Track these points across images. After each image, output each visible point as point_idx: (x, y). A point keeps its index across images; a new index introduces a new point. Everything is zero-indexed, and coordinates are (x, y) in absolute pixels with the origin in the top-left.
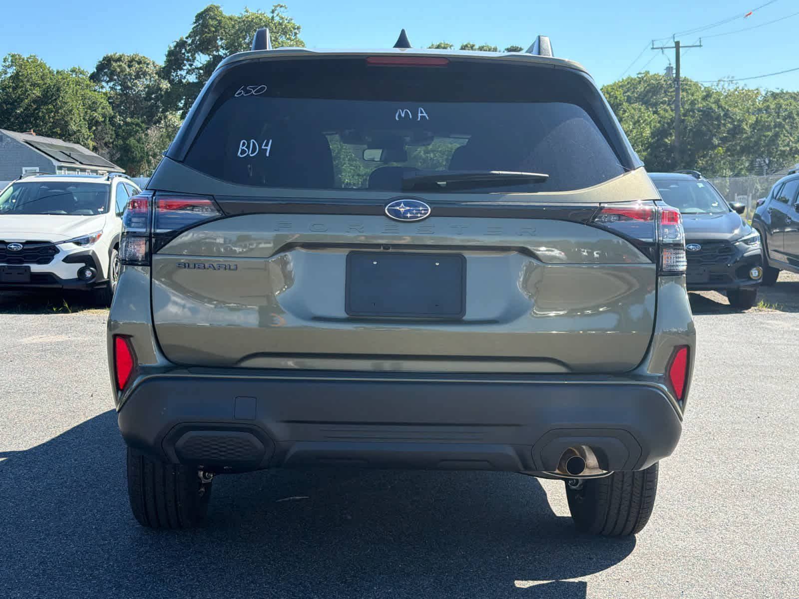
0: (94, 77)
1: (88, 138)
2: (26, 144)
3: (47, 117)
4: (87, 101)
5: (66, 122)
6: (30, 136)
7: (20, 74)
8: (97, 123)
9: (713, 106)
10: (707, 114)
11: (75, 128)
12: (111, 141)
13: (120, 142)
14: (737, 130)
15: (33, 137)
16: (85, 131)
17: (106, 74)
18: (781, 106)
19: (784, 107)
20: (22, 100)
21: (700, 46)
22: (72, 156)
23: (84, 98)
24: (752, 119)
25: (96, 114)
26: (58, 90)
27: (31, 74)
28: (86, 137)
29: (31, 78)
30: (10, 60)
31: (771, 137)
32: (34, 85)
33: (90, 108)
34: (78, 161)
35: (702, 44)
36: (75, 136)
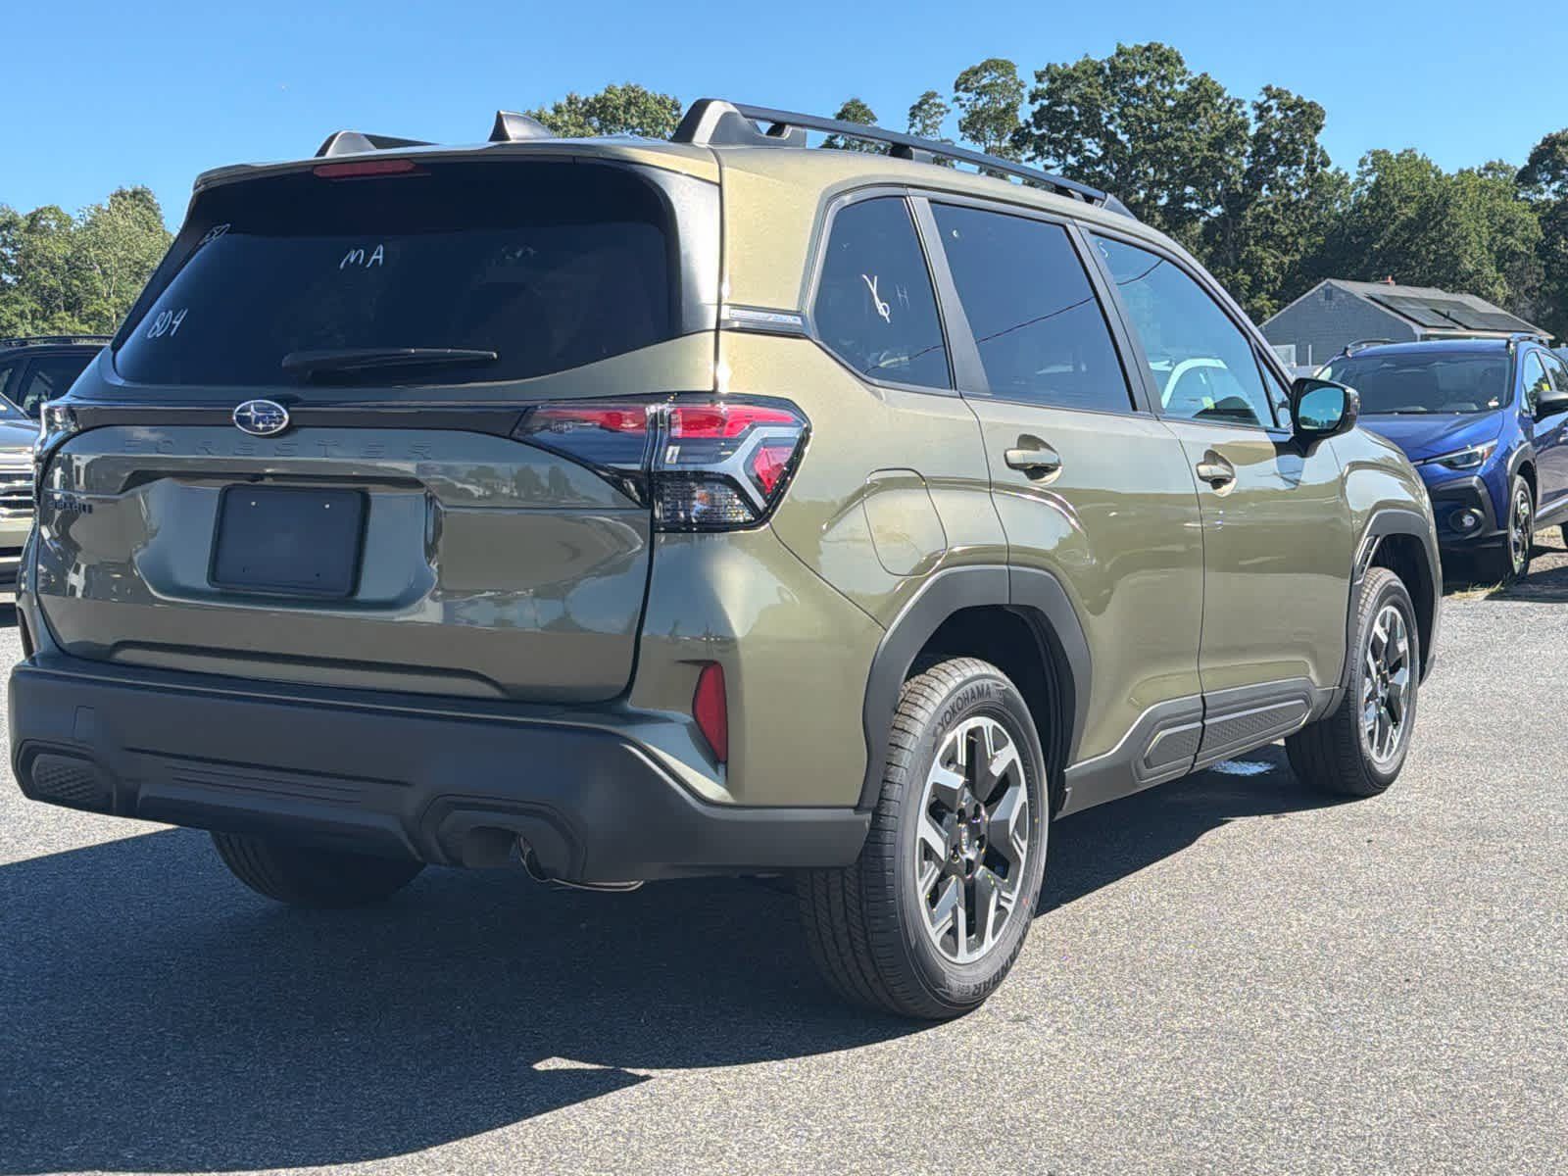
0: (1526, 177)
1: (1494, 283)
2: (1369, 301)
3: (1424, 253)
4: (1497, 218)
5: (1457, 258)
6: (1386, 287)
7: (1383, 183)
8: (1514, 255)
11: (1470, 267)
12: (1538, 285)
13: (1555, 286)
15: (1390, 289)
16: (1490, 271)
17: (1547, 169)
20: (1384, 227)
22: (1451, 316)
23: (1491, 214)
25: (1512, 241)
26: (1446, 204)
27: (1400, 181)
28: (1490, 280)
29: (1401, 187)
30: (1369, 162)
32: (1406, 199)
33: (1502, 229)
34: (1460, 324)
36: (1471, 281)
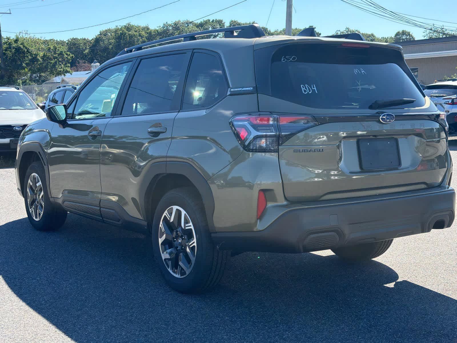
9: (21, 46)
10: (18, 49)
14: (34, 59)
18: (56, 48)
19: (57, 48)
21: (10, 13)
24: (41, 54)
31: (53, 63)
35: (11, 12)
